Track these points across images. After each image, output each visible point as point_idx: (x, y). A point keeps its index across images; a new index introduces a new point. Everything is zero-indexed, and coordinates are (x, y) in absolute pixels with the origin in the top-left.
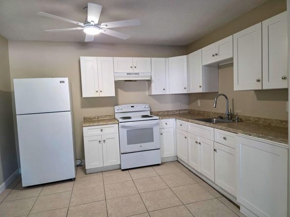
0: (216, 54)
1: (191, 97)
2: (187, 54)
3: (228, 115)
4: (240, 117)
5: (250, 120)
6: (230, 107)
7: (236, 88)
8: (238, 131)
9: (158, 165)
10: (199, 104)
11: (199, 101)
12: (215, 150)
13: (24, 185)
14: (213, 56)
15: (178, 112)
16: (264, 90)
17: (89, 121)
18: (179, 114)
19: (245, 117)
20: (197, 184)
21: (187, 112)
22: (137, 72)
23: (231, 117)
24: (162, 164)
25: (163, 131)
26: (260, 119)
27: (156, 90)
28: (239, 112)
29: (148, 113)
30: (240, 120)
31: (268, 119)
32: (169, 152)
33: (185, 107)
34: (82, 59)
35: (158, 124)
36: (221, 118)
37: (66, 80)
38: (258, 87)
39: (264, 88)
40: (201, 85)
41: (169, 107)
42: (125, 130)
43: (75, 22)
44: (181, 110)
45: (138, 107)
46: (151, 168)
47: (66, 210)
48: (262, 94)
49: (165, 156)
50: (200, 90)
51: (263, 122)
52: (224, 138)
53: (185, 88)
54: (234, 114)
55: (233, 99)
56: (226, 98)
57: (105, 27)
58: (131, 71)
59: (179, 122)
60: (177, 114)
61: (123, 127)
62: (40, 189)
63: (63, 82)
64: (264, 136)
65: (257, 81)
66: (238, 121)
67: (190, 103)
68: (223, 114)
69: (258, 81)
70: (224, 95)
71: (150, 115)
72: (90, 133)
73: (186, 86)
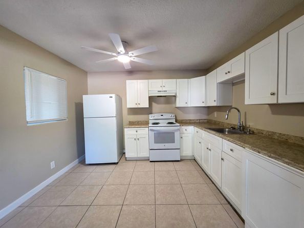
0: (229, 72)
1: (210, 109)
2: (205, 75)
3: (240, 127)
4: (252, 130)
5: (263, 134)
6: (243, 119)
7: (247, 102)
8: (246, 145)
9: (178, 161)
10: (216, 116)
11: (215, 113)
12: (222, 159)
13: (87, 163)
14: (226, 73)
15: (198, 121)
16: (279, 104)
17: (132, 124)
18: (199, 122)
19: (257, 130)
20: (206, 185)
21: (206, 121)
22: (165, 90)
23: (243, 129)
24: (181, 160)
25: (183, 135)
26: (274, 133)
27: (180, 103)
28: (251, 124)
29: (174, 121)
30: (252, 133)
31: (284, 135)
32: (187, 152)
33: (204, 117)
34: (128, 82)
35: (179, 130)
36: (234, 128)
37: (113, 96)
38: (273, 100)
39: (280, 102)
40: (216, 99)
41: (192, 116)
42: (153, 133)
43: (110, 53)
44: (201, 120)
45: (166, 116)
46: (172, 162)
47: (100, 187)
48: (277, 108)
49: (184, 155)
50: (215, 104)
51: (278, 137)
52: (231, 150)
53: (203, 102)
54: (246, 126)
55: (246, 113)
56: (238, 111)
57: (132, 55)
58: (160, 89)
59: (197, 129)
60: (197, 123)
61: (152, 130)
62: (95, 167)
63: (112, 97)
64: (277, 157)
65: (271, 95)
66: (250, 133)
67: (208, 114)
68: (235, 125)
69: (273, 94)
70: (236, 109)
71: (175, 122)
72: (129, 132)
73: (204, 101)
